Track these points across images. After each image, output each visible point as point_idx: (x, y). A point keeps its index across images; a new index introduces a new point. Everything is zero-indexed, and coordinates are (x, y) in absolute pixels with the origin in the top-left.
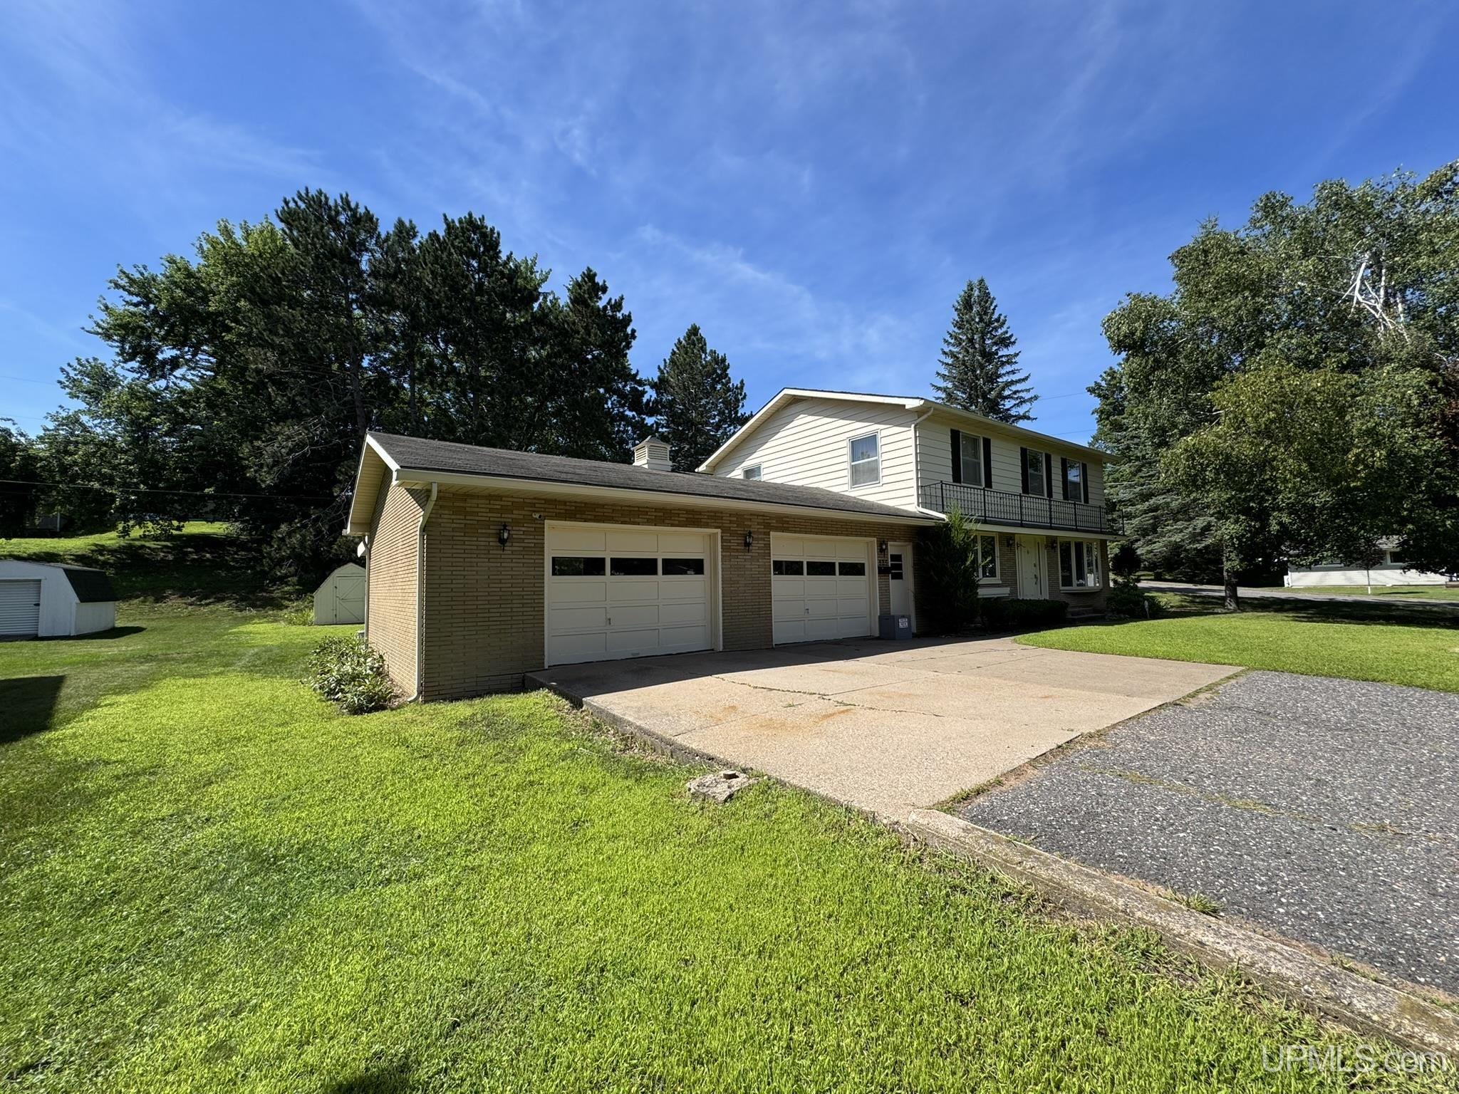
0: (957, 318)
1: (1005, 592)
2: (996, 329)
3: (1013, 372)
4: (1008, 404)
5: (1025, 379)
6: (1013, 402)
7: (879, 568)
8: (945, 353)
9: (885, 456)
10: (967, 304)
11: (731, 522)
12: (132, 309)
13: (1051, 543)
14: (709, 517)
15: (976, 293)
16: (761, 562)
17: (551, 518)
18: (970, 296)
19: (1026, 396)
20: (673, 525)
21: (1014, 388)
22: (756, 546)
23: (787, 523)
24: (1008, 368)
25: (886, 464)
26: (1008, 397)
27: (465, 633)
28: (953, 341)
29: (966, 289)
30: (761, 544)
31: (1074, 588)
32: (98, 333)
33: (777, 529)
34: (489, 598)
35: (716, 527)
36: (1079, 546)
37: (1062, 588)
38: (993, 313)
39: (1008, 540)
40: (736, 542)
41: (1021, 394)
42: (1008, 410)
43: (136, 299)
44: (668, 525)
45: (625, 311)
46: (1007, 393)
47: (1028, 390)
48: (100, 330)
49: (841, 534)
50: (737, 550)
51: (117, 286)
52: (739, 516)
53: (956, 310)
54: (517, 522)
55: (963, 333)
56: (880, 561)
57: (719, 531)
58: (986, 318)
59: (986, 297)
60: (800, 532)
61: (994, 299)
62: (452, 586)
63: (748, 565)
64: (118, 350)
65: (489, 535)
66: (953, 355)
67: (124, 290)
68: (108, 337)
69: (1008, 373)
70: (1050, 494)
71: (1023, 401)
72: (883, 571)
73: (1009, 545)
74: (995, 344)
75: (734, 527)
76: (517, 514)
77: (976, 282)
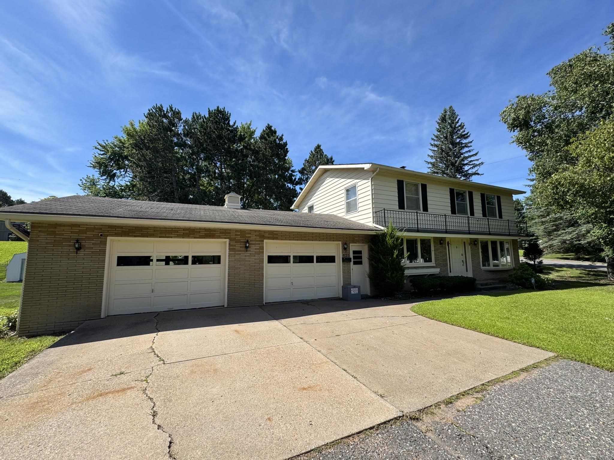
0: (438, 127)
1: (437, 271)
2: (459, 130)
3: (469, 151)
4: (466, 168)
5: (476, 154)
6: (470, 167)
7: (343, 259)
8: (432, 145)
9: (360, 196)
10: (443, 119)
11: (236, 235)
12: (102, 156)
13: (474, 242)
14: (221, 233)
15: (448, 113)
16: (257, 257)
17: (112, 236)
18: (445, 116)
19: (476, 162)
20: (195, 238)
21: (469, 159)
22: (253, 248)
23: (277, 234)
24: (466, 149)
25: (360, 201)
26: (466, 164)
27: (49, 299)
28: (436, 139)
29: (443, 113)
30: (257, 247)
31: (491, 267)
32: (91, 167)
33: (269, 238)
34: (67, 279)
35: (225, 238)
36: (494, 243)
37: (482, 268)
38: (458, 122)
39: (441, 241)
40: (238, 246)
41: (473, 162)
42: (467, 171)
43: (102, 153)
44: (192, 238)
45: (284, 141)
46: (466, 162)
47: (477, 160)
48: (92, 166)
49: (316, 240)
50: (240, 251)
51: (96, 148)
52: (242, 232)
53: (438, 123)
54: (89, 238)
55: (441, 135)
56: (344, 255)
57: (227, 240)
58: (453, 125)
59: (453, 115)
60: (286, 239)
61: (458, 115)
62: (43, 273)
63: (247, 258)
64: (99, 172)
65: (70, 246)
66: (436, 146)
67: (99, 149)
68: (94, 167)
69: (467, 152)
70: (472, 214)
71: (475, 166)
72: (346, 260)
73: (441, 244)
74: (458, 137)
75: (238, 238)
76: (89, 234)
77: (448, 108)
